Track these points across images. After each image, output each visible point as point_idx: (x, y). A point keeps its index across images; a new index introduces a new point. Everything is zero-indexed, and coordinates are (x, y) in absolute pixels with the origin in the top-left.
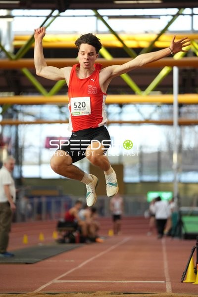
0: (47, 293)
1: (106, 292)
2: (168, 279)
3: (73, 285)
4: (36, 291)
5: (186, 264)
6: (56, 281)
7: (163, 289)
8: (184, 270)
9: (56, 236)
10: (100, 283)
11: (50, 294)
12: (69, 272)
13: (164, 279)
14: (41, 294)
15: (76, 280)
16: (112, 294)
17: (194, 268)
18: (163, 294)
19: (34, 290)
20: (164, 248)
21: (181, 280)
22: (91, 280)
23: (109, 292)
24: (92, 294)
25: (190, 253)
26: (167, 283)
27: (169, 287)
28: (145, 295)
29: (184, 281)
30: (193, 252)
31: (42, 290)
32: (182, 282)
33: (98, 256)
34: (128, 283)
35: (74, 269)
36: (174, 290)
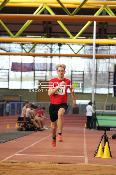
0: (10, 162)
1: (47, 162)
2: (86, 155)
3: (26, 158)
4: (3, 161)
5: (98, 146)
6: (16, 154)
7: (83, 161)
8: (96, 149)
9: (17, 126)
10: (44, 156)
11: (12, 162)
12: (25, 149)
13: (84, 155)
14: (6, 162)
15: (28, 154)
16: (50, 163)
17: (103, 149)
18: (82, 164)
19: (2, 160)
20: (85, 135)
21: (94, 156)
22: (38, 154)
23: (49, 162)
24: (39, 163)
25: (100, 139)
26: (85, 157)
27: (86, 160)
28: (71, 165)
29: (96, 156)
30: (102, 138)
31: (8, 160)
32: (95, 157)
33: (43, 139)
34: (61, 157)
35: (28, 147)
36: (89, 162)
